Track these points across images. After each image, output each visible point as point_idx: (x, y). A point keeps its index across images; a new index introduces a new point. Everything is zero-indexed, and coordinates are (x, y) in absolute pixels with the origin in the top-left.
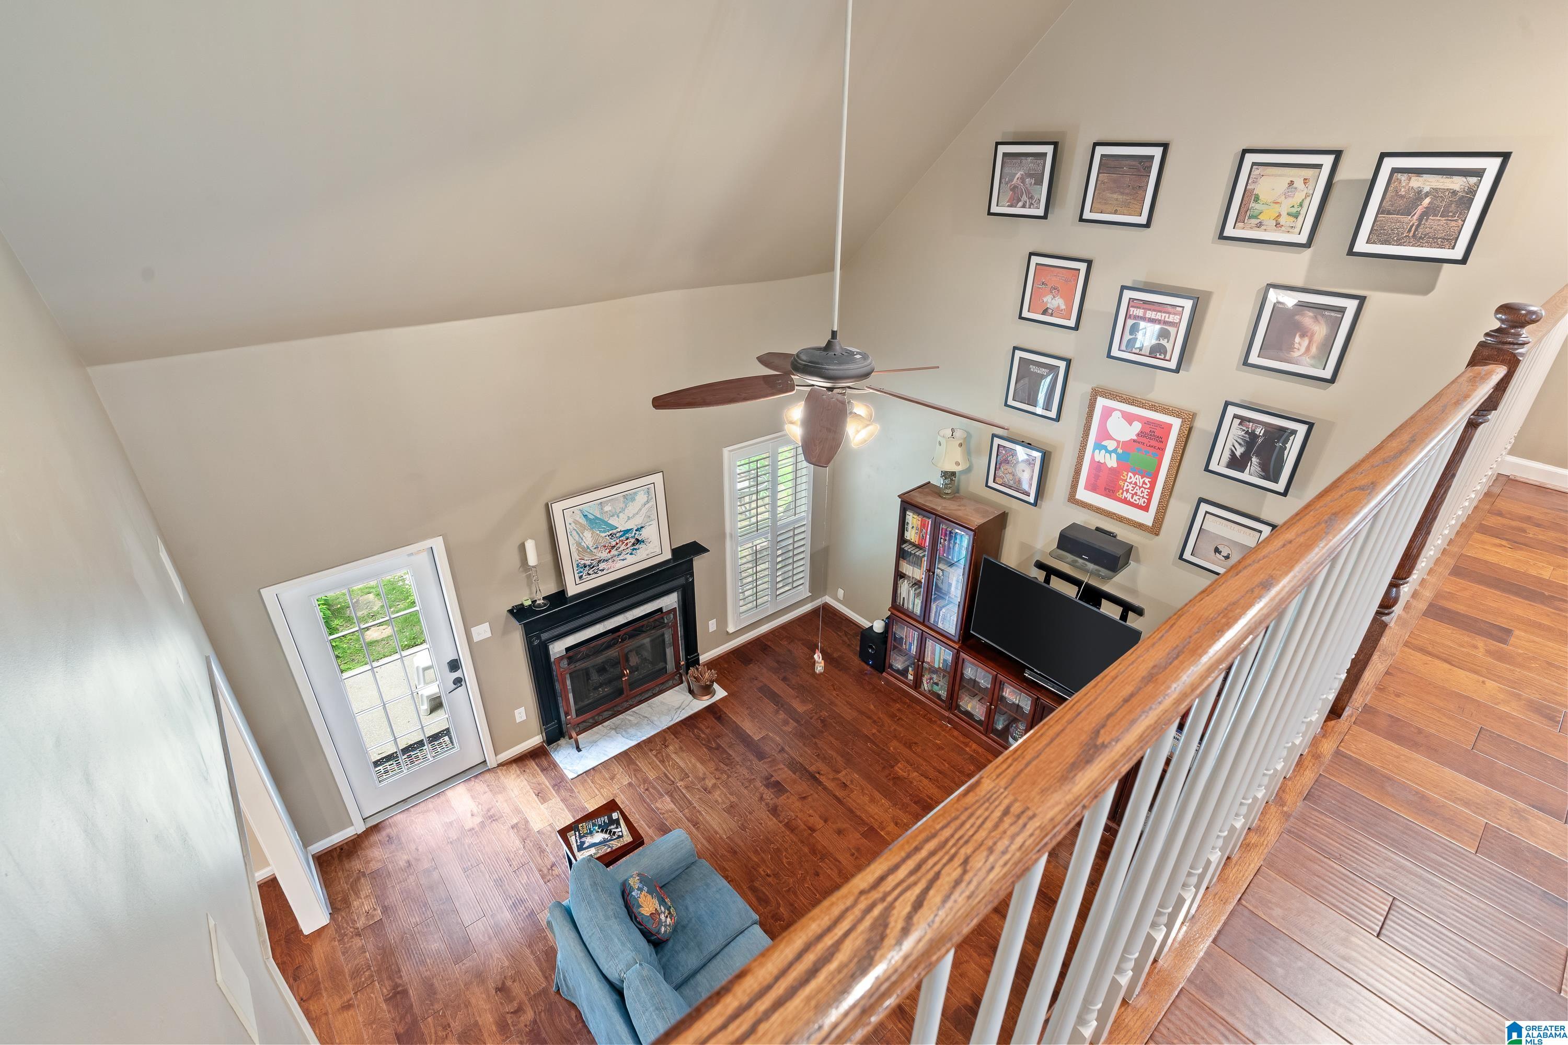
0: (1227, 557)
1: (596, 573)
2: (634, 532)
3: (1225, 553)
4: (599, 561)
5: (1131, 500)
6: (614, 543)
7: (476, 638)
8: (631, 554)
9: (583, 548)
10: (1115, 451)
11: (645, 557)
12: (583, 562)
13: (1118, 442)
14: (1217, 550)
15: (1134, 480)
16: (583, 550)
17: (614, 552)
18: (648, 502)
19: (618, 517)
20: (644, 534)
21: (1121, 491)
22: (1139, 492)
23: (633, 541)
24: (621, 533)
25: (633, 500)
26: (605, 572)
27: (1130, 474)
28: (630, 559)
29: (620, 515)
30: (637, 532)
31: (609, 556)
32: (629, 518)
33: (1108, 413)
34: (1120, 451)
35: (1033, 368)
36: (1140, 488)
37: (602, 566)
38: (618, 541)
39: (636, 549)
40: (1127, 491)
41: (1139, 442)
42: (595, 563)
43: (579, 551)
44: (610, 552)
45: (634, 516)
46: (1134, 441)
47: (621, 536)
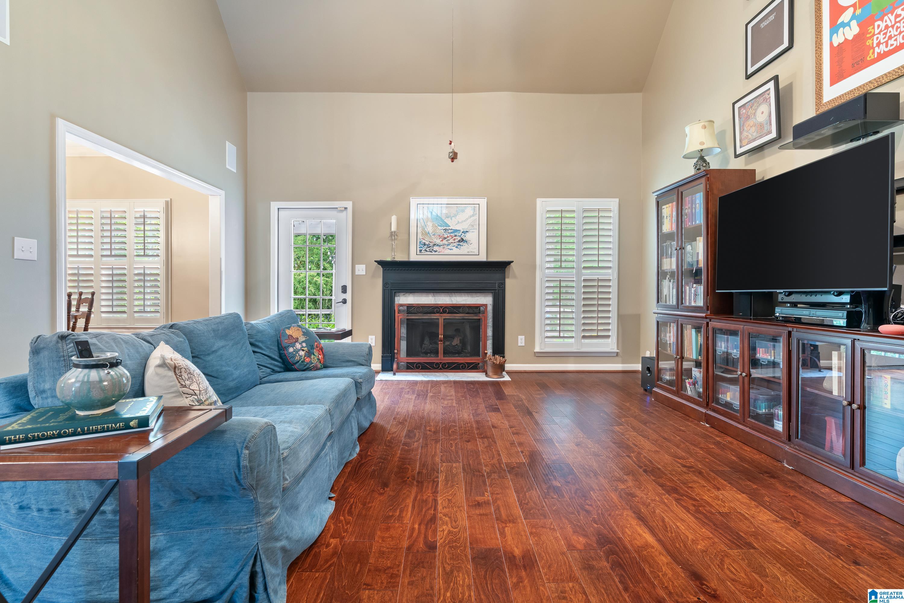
1: (431, 252)
2: (461, 233)
4: (434, 245)
6: (446, 236)
7: (357, 273)
8: (457, 247)
9: (426, 232)
11: (466, 253)
12: (424, 241)
16: (426, 234)
17: (445, 242)
18: (473, 215)
19: (451, 219)
20: (468, 237)
21: (872, 52)
23: (459, 238)
24: (452, 231)
25: (463, 211)
26: (437, 253)
28: (455, 251)
29: (453, 218)
30: (463, 234)
31: (441, 243)
32: (458, 222)
35: (764, 24)
37: (435, 248)
38: (449, 235)
39: (460, 245)
40: (879, 44)
42: (431, 244)
43: (423, 233)
44: (442, 241)
45: (462, 222)
47: (451, 233)
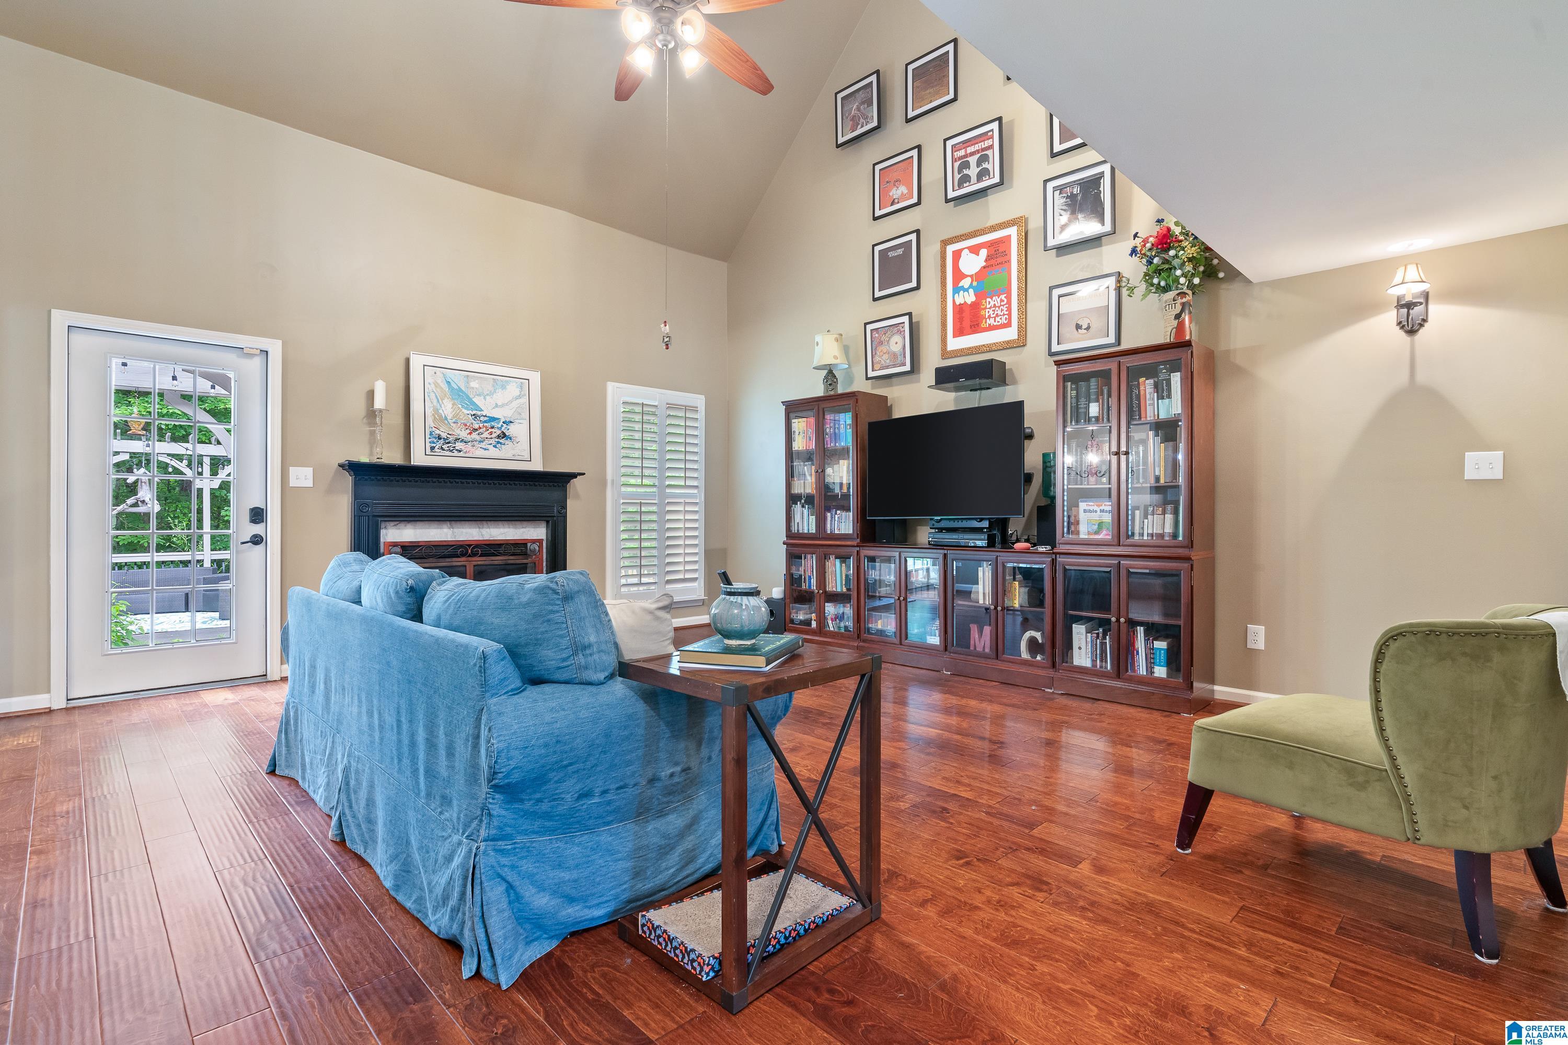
0: (1088, 328)
1: (451, 451)
2: (501, 423)
3: (1085, 326)
4: (457, 440)
5: (995, 324)
6: (476, 426)
7: (293, 483)
8: (495, 446)
9: (440, 416)
10: (971, 286)
11: (509, 456)
12: (438, 432)
13: (971, 276)
14: (1078, 327)
15: (992, 303)
16: (441, 419)
17: (475, 436)
18: (519, 397)
19: (485, 399)
20: (512, 430)
21: (984, 321)
22: (999, 312)
23: (499, 432)
24: (486, 419)
25: (503, 387)
26: (461, 454)
27: (988, 300)
28: (493, 452)
29: (488, 397)
30: (505, 425)
31: (469, 438)
32: (497, 406)
33: (957, 255)
34: (975, 284)
35: (891, 254)
36: (999, 307)
37: (459, 445)
38: (481, 425)
39: (501, 443)
40: (989, 317)
41: (988, 267)
42: (451, 439)
43: (435, 418)
44: (470, 433)
45: (503, 406)
46: (984, 267)
47: (485, 422)
